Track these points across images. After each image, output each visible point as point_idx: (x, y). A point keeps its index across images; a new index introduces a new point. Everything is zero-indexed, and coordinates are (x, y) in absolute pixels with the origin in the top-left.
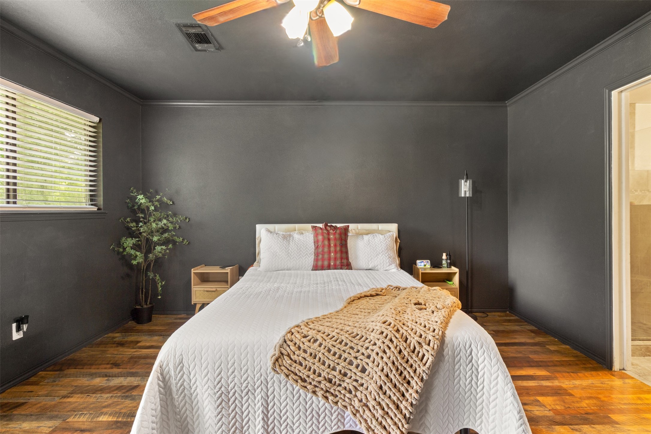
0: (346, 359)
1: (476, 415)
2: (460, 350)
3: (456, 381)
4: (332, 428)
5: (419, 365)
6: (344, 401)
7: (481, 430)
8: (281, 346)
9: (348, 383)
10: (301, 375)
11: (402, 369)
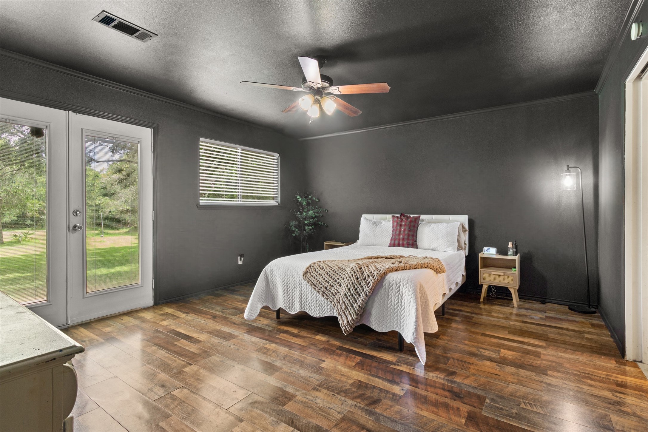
0: (334, 279)
1: (401, 324)
2: (393, 284)
3: (389, 301)
4: (328, 313)
5: (365, 287)
6: (331, 299)
7: (403, 333)
8: (308, 268)
9: (333, 291)
10: (314, 282)
11: (357, 287)
